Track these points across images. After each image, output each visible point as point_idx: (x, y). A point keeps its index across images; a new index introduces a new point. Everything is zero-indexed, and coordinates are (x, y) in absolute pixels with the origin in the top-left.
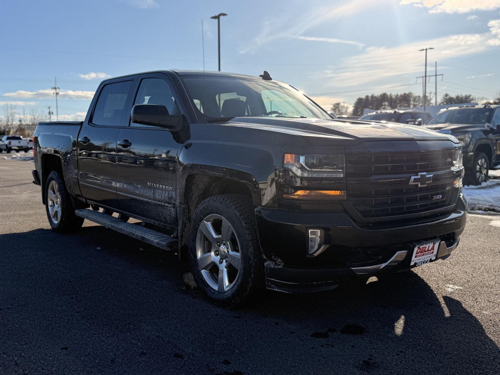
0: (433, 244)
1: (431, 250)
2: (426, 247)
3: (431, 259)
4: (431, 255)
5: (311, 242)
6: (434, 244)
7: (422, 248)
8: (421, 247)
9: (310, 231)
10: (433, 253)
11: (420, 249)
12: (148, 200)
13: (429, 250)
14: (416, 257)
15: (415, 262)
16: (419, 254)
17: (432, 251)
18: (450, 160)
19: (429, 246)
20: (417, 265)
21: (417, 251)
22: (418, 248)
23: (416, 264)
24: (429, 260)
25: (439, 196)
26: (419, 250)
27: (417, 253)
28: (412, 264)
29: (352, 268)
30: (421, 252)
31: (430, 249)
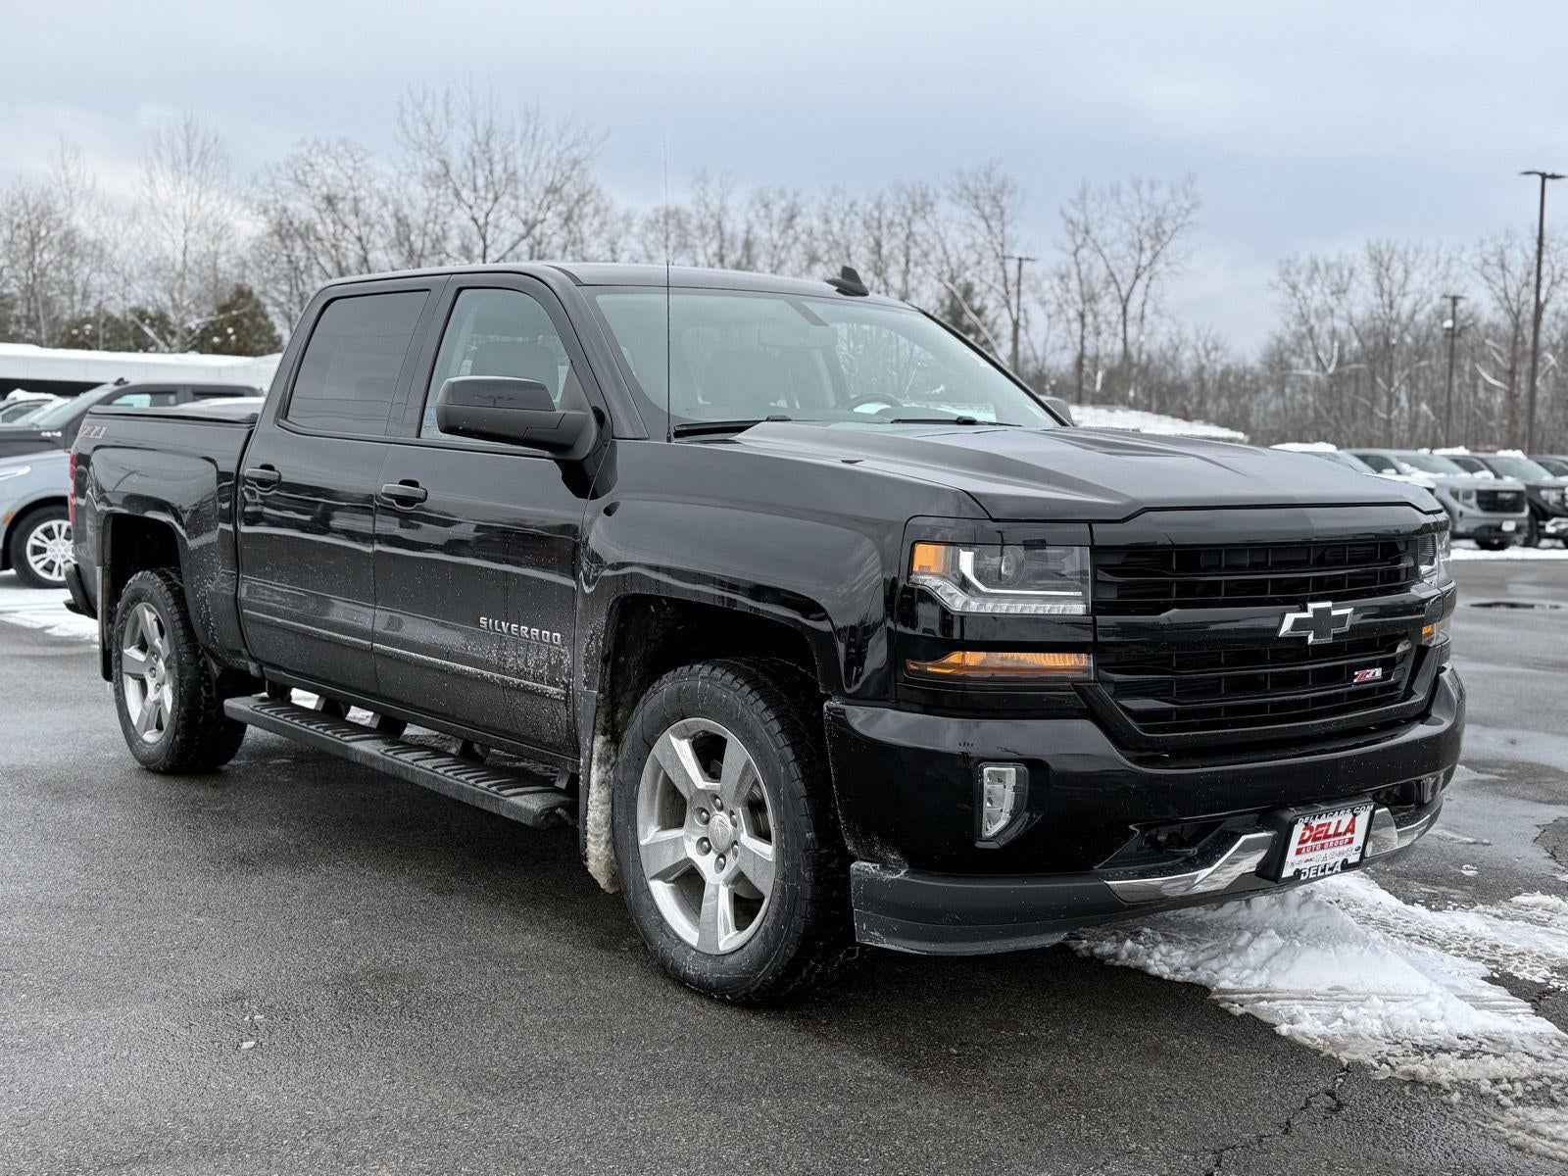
0: (1351, 816)
1: (1345, 834)
2: (1330, 824)
3: (1346, 860)
4: (1345, 848)
5: (988, 804)
6: (1355, 815)
7: (1319, 826)
8: (1315, 824)
9: (986, 770)
10: (1351, 841)
11: (1311, 829)
12: (479, 671)
13: (1340, 834)
14: (1299, 852)
15: (1296, 867)
16: (1309, 844)
17: (1349, 835)
18: (1411, 564)
19: (1339, 822)
20: (1303, 878)
21: (1303, 835)
22: (1306, 824)
23: (1298, 872)
24: (1339, 864)
25: (1372, 671)
26: (1308, 833)
27: (1302, 842)
28: (1287, 872)
29: (1109, 883)
30: (1315, 839)
31: (1342, 829)
